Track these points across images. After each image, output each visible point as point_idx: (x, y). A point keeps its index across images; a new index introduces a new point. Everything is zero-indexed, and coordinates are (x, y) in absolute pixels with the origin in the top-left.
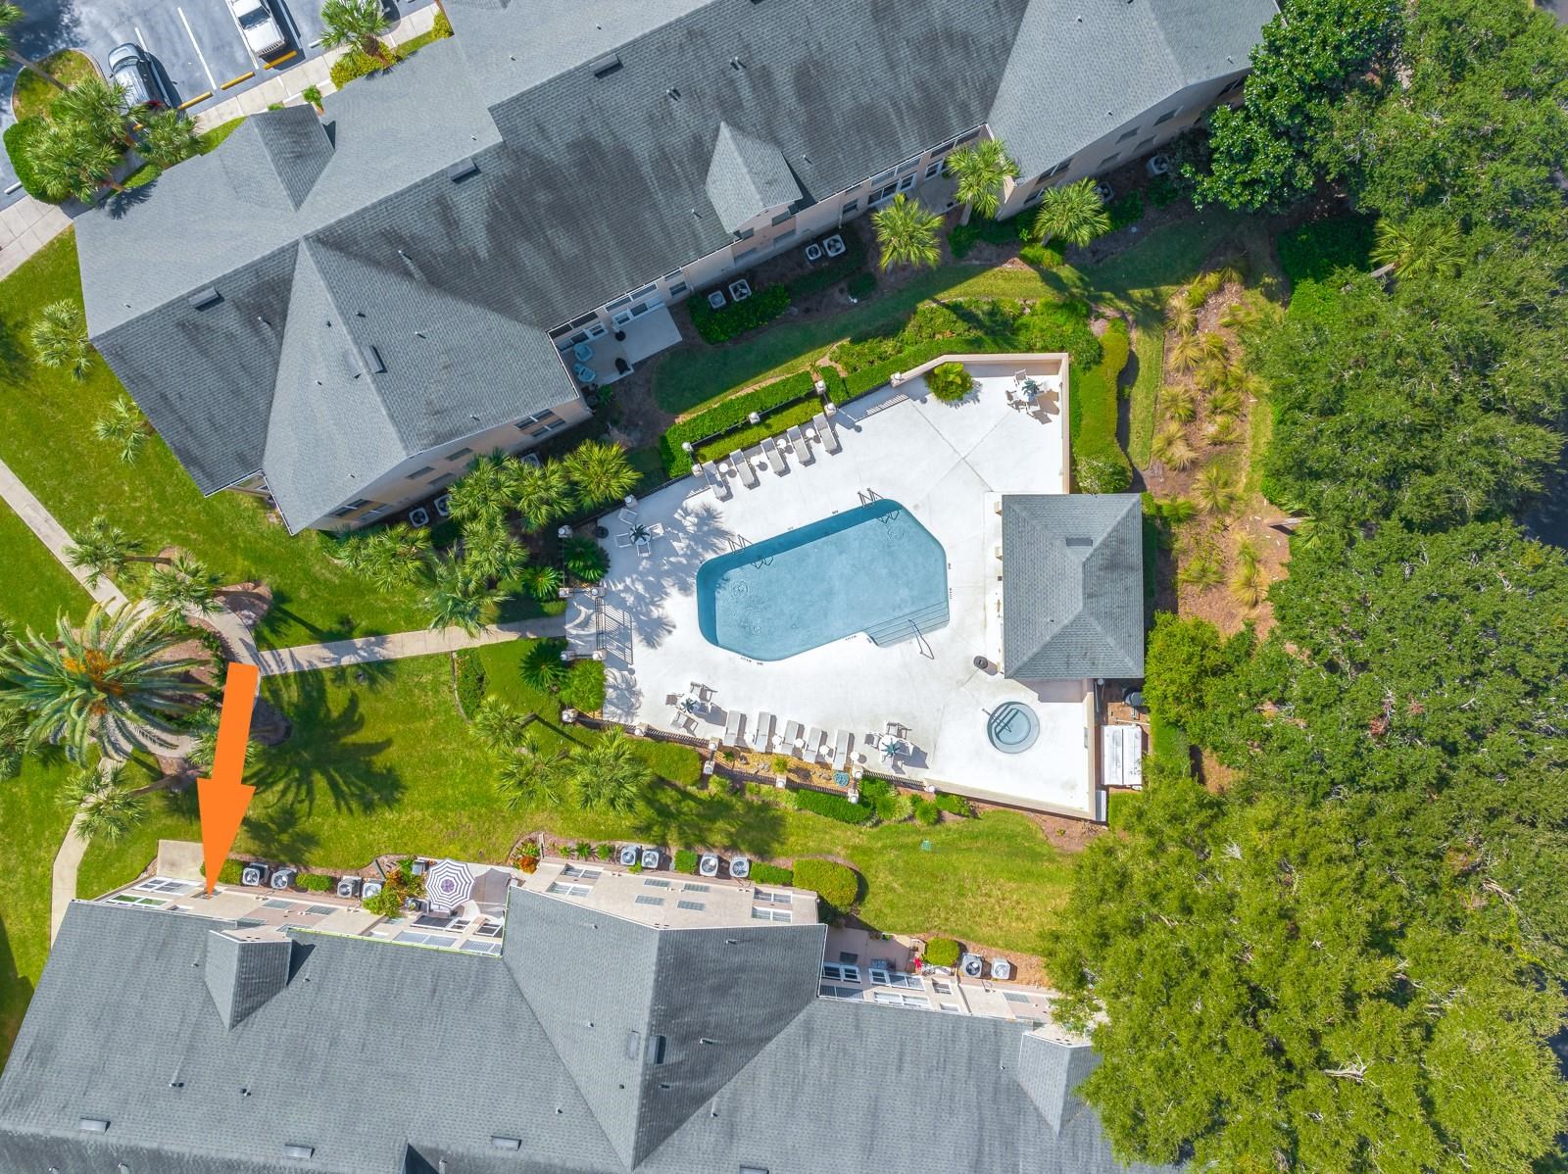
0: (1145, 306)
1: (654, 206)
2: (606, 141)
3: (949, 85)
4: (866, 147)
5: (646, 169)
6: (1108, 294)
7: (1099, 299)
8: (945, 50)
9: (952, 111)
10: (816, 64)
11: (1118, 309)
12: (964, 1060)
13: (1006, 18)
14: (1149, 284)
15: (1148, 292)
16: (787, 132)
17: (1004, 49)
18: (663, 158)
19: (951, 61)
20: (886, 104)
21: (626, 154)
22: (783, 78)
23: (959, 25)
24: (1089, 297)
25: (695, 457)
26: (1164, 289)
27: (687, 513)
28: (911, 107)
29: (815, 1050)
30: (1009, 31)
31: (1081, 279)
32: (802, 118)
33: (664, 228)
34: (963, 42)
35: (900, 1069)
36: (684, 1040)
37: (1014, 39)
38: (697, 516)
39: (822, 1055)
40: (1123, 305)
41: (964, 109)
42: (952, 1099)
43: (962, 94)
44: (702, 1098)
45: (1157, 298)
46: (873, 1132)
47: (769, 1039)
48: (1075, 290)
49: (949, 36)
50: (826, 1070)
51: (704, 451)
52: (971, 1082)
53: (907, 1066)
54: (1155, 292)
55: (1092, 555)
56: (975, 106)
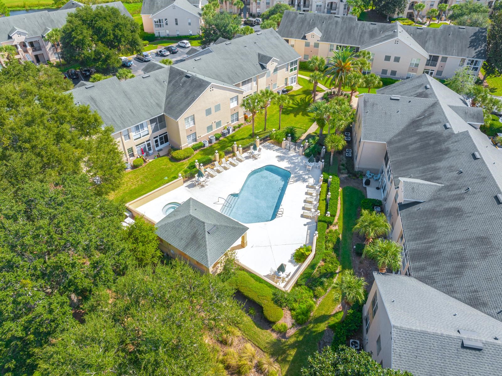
0: (284, 352)
1: (418, 167)
2: (446, 156)
3: (437, 263)
4: (417, 229)
5: (433, 165)
6: (301, 338)
7: (301, 332)
8: (455, 264)
9: (423, 263)
10: (462, 215)
11: (290, 337)
12: (116, 120)
13: (467, 295)
14: (293, 361)
15: (290, 358)
16: (433, 204)
17: (450, 291)
18: (435, 169)
19: (449, 266)
20: (435, 237)
21: (440, 161)
22: (458, 204)
23: (468, 273)
24: (305, 328)
25: (325, 181)
26: (287, 367)
27: (309, 177)
28: (430, 247)
29: (154, 103)
30: (458, 295)
31: (314, 332)
32: (437, 209)
33: (409, 169)
34: (458, 272)
35: (131, 110)
36: (185, 82)
37: (454, 297)
38: (307, 179)
39: (151, 103)
40: (292, 340)
41: (422, 269)
42: (112, 111)
43: (430, 269)
44: (169, 82)
45: (284, 361)
46: (126, 95)
47: (166, 99)
48: (312, 325)
49: (462, 267)
50: (148, 101)
51: (326, 185)
52: (110, 117)
53: (129, 111)
54: (288, 361)
55: (204, 228)
56: (422, 273)
